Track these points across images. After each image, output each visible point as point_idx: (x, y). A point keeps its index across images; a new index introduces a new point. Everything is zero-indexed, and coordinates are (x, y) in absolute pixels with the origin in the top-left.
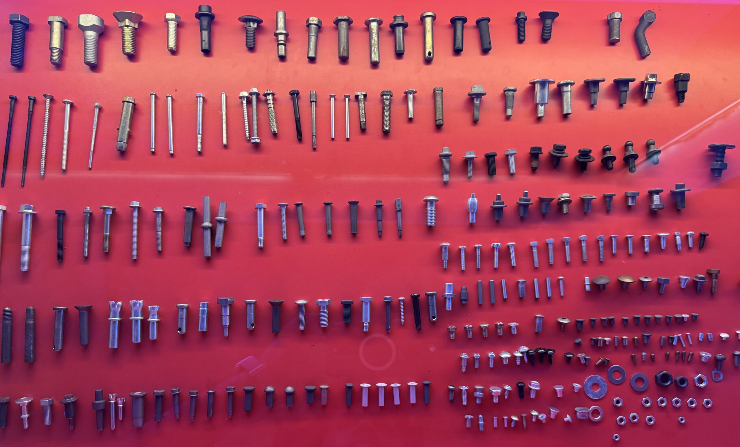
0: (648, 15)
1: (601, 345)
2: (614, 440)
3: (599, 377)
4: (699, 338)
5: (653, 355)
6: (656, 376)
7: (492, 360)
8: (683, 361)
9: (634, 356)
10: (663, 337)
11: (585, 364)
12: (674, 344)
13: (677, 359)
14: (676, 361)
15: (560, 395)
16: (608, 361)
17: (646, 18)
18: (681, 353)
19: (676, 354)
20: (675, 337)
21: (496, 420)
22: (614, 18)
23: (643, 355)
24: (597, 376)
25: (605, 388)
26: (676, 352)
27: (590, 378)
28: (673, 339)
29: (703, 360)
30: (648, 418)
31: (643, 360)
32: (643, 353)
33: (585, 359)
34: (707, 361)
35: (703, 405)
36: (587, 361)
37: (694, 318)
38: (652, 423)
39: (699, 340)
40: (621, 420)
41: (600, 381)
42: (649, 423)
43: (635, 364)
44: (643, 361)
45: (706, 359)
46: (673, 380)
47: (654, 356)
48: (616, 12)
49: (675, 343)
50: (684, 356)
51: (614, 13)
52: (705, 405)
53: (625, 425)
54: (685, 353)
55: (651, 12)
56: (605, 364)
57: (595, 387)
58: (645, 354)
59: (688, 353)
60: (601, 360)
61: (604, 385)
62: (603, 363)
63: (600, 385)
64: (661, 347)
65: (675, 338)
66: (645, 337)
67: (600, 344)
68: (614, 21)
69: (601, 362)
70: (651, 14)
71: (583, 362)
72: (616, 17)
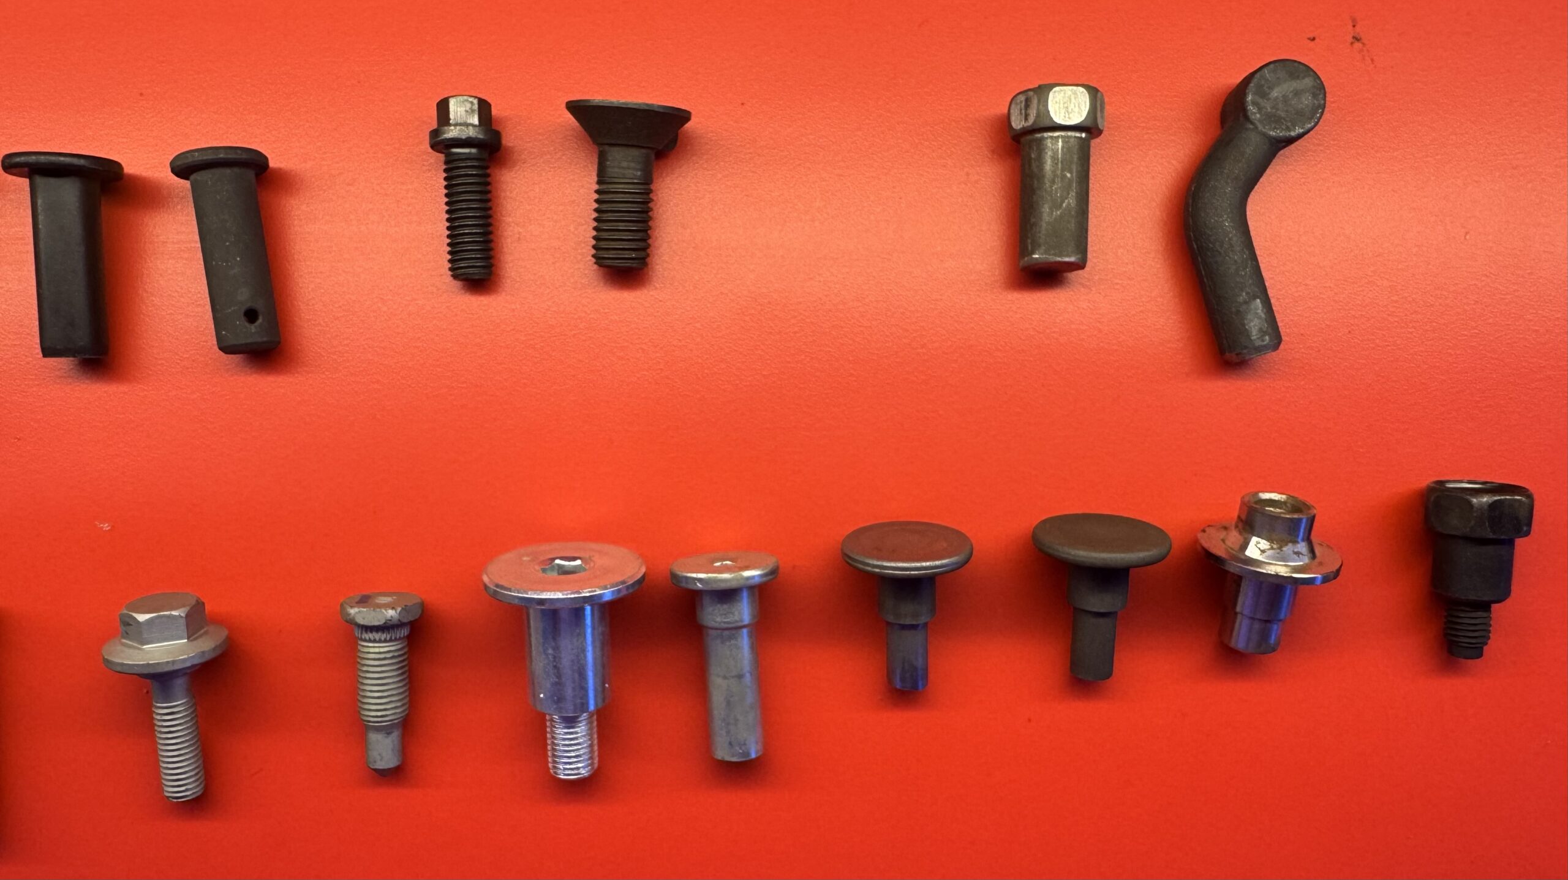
0: (1275, 93)
17: (1260, 109)
22: (1047, 124)
48: (1057, 89)
51: (1043, 91)
55: (1293, 68)
68: (1049, 143)
70: (1295, 85)
72: (1059, 119)
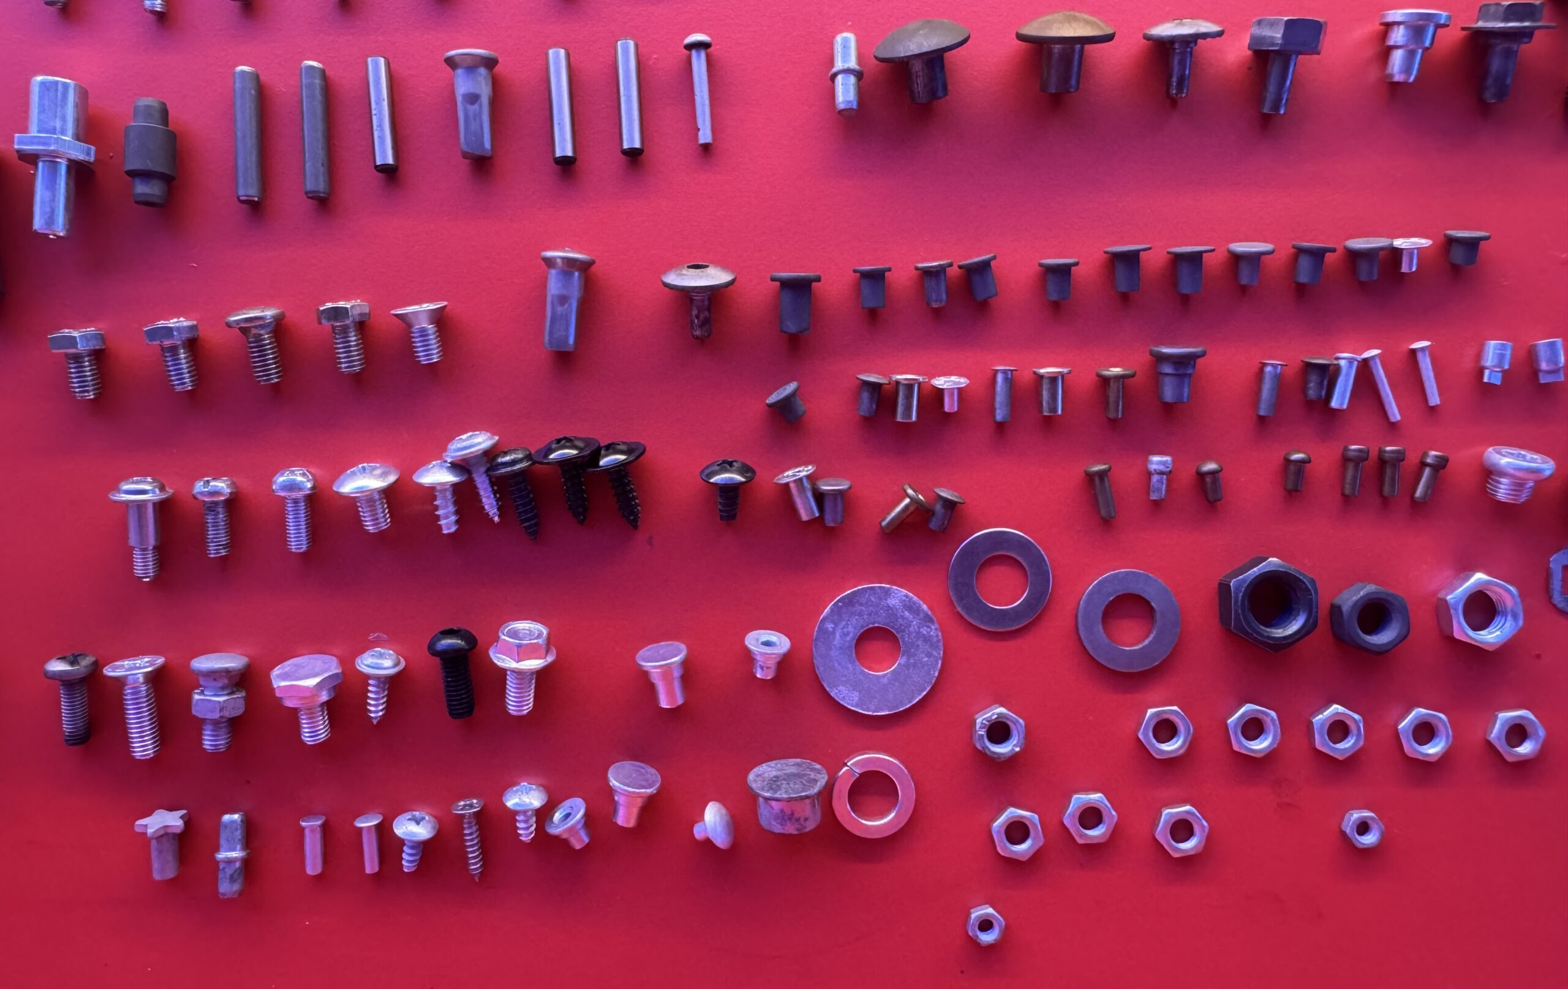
1: (914, 418)
2: (974, 943)
3: (899, 595)
4: (1481, 371)
5: (1211, 466)
6: (1224, 589)
7: (296, 511)
8: (1385, 501)
9: (1102, 475)
10: (1274, 366)
11: (818, 522)
12: (1334, 404)
13: (1347, 491)
14: (1346, 499)
15: (671, 694)
16: (950, 505)
18: (1374, 454)
19: (1345, 460)
20: (1343, 363)
21: (318, 836)
23: (1153, 467)
24: (887, 592)
25: (929, 655)
26: (1346, 449)
27: (850, 601)
28: (1329, 375)
29: (1503, 491)
30: (1166, 822)
31: (1154, 497)
32: (1156, 459)
33: (820, 497)
34: (1524, 497)
35: (1489, 744)
36: (828, 505)
37: (1458, 255)
38: (1188, 846)
39: (1486, 380)
40: (1017, 831)
41: (903, 617)
42: (1171, 846)
43: (1107, 523)
44: (1156, 503)
45: (1519, 485)
46: (1323, 611)
47: (1213, 473)
49: (1340, 399)
50: (1388, 472)
52: (1501, 746)
53: (1037, 857)
54: (1400, 457)
56: (934, 525)
57: (875, 647)
58: (1164, 463)
59: (1412, 458)
60: (907, 501)
61: (927, 639)
62: (919, 515)
63: (904, 638)
64: (1262, 419)
65: (1344, 371)
66: (1168, 369)
67: (909, 412)
69: (907, 507)
71: (806, 509)
